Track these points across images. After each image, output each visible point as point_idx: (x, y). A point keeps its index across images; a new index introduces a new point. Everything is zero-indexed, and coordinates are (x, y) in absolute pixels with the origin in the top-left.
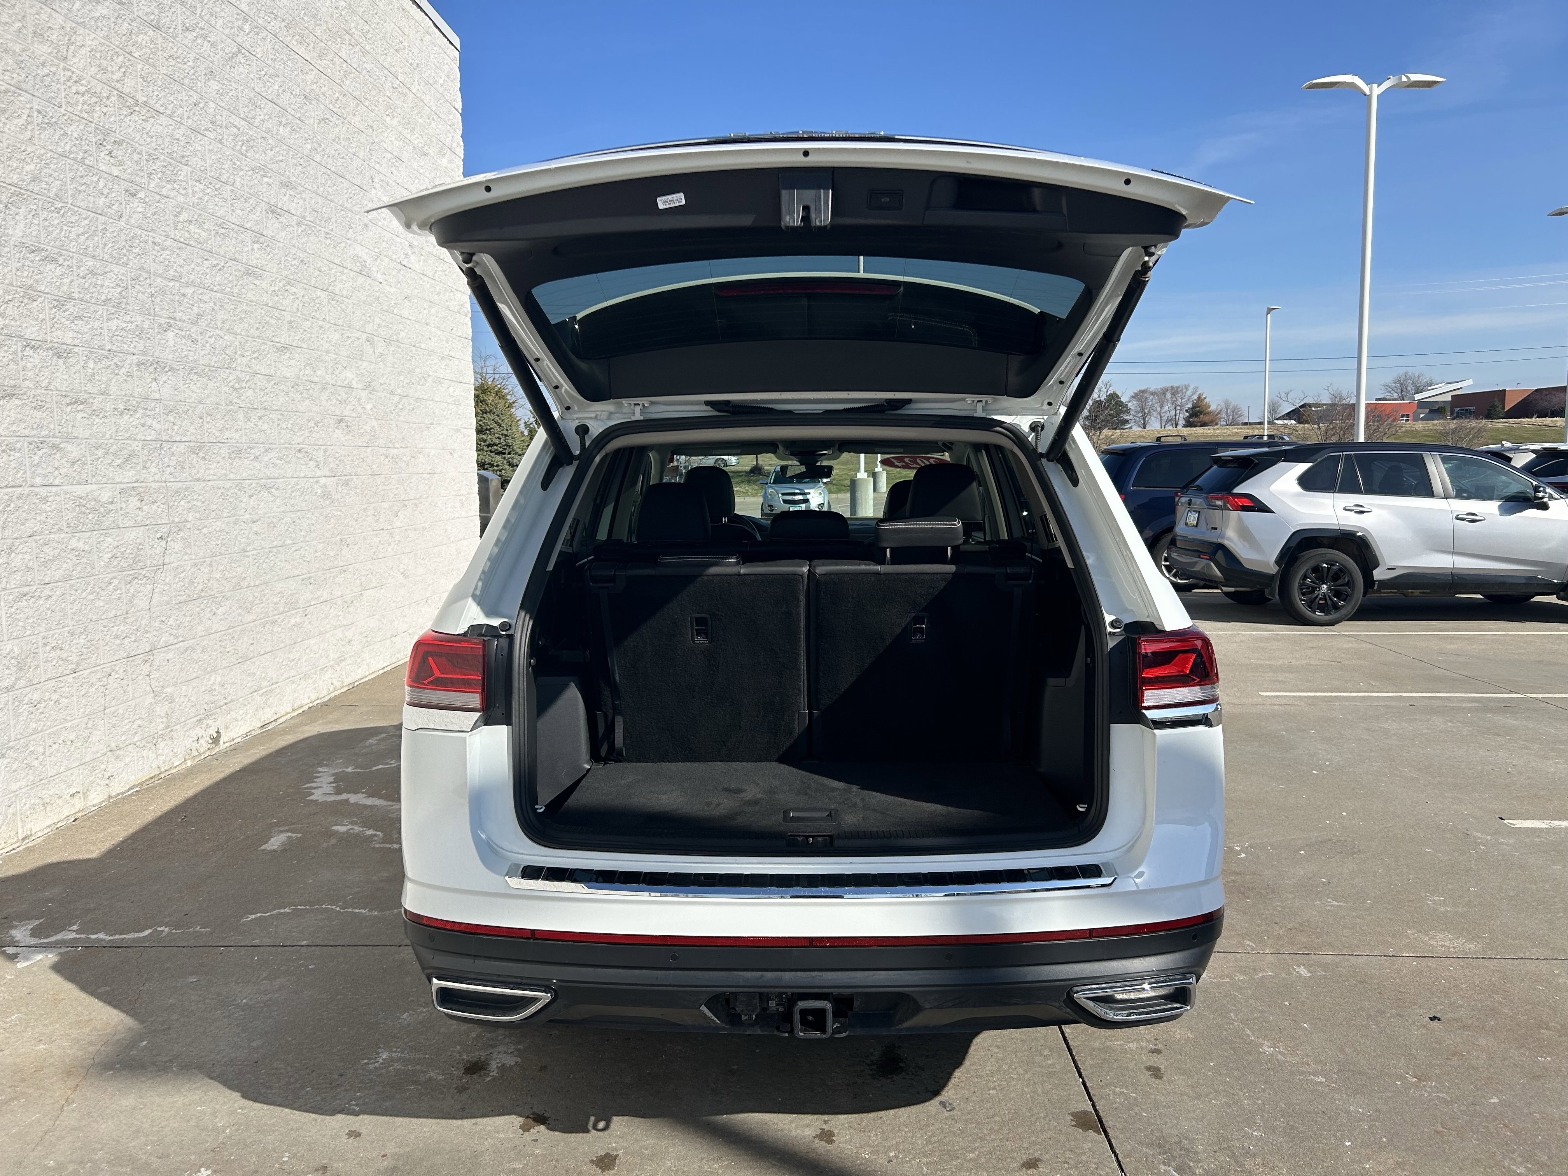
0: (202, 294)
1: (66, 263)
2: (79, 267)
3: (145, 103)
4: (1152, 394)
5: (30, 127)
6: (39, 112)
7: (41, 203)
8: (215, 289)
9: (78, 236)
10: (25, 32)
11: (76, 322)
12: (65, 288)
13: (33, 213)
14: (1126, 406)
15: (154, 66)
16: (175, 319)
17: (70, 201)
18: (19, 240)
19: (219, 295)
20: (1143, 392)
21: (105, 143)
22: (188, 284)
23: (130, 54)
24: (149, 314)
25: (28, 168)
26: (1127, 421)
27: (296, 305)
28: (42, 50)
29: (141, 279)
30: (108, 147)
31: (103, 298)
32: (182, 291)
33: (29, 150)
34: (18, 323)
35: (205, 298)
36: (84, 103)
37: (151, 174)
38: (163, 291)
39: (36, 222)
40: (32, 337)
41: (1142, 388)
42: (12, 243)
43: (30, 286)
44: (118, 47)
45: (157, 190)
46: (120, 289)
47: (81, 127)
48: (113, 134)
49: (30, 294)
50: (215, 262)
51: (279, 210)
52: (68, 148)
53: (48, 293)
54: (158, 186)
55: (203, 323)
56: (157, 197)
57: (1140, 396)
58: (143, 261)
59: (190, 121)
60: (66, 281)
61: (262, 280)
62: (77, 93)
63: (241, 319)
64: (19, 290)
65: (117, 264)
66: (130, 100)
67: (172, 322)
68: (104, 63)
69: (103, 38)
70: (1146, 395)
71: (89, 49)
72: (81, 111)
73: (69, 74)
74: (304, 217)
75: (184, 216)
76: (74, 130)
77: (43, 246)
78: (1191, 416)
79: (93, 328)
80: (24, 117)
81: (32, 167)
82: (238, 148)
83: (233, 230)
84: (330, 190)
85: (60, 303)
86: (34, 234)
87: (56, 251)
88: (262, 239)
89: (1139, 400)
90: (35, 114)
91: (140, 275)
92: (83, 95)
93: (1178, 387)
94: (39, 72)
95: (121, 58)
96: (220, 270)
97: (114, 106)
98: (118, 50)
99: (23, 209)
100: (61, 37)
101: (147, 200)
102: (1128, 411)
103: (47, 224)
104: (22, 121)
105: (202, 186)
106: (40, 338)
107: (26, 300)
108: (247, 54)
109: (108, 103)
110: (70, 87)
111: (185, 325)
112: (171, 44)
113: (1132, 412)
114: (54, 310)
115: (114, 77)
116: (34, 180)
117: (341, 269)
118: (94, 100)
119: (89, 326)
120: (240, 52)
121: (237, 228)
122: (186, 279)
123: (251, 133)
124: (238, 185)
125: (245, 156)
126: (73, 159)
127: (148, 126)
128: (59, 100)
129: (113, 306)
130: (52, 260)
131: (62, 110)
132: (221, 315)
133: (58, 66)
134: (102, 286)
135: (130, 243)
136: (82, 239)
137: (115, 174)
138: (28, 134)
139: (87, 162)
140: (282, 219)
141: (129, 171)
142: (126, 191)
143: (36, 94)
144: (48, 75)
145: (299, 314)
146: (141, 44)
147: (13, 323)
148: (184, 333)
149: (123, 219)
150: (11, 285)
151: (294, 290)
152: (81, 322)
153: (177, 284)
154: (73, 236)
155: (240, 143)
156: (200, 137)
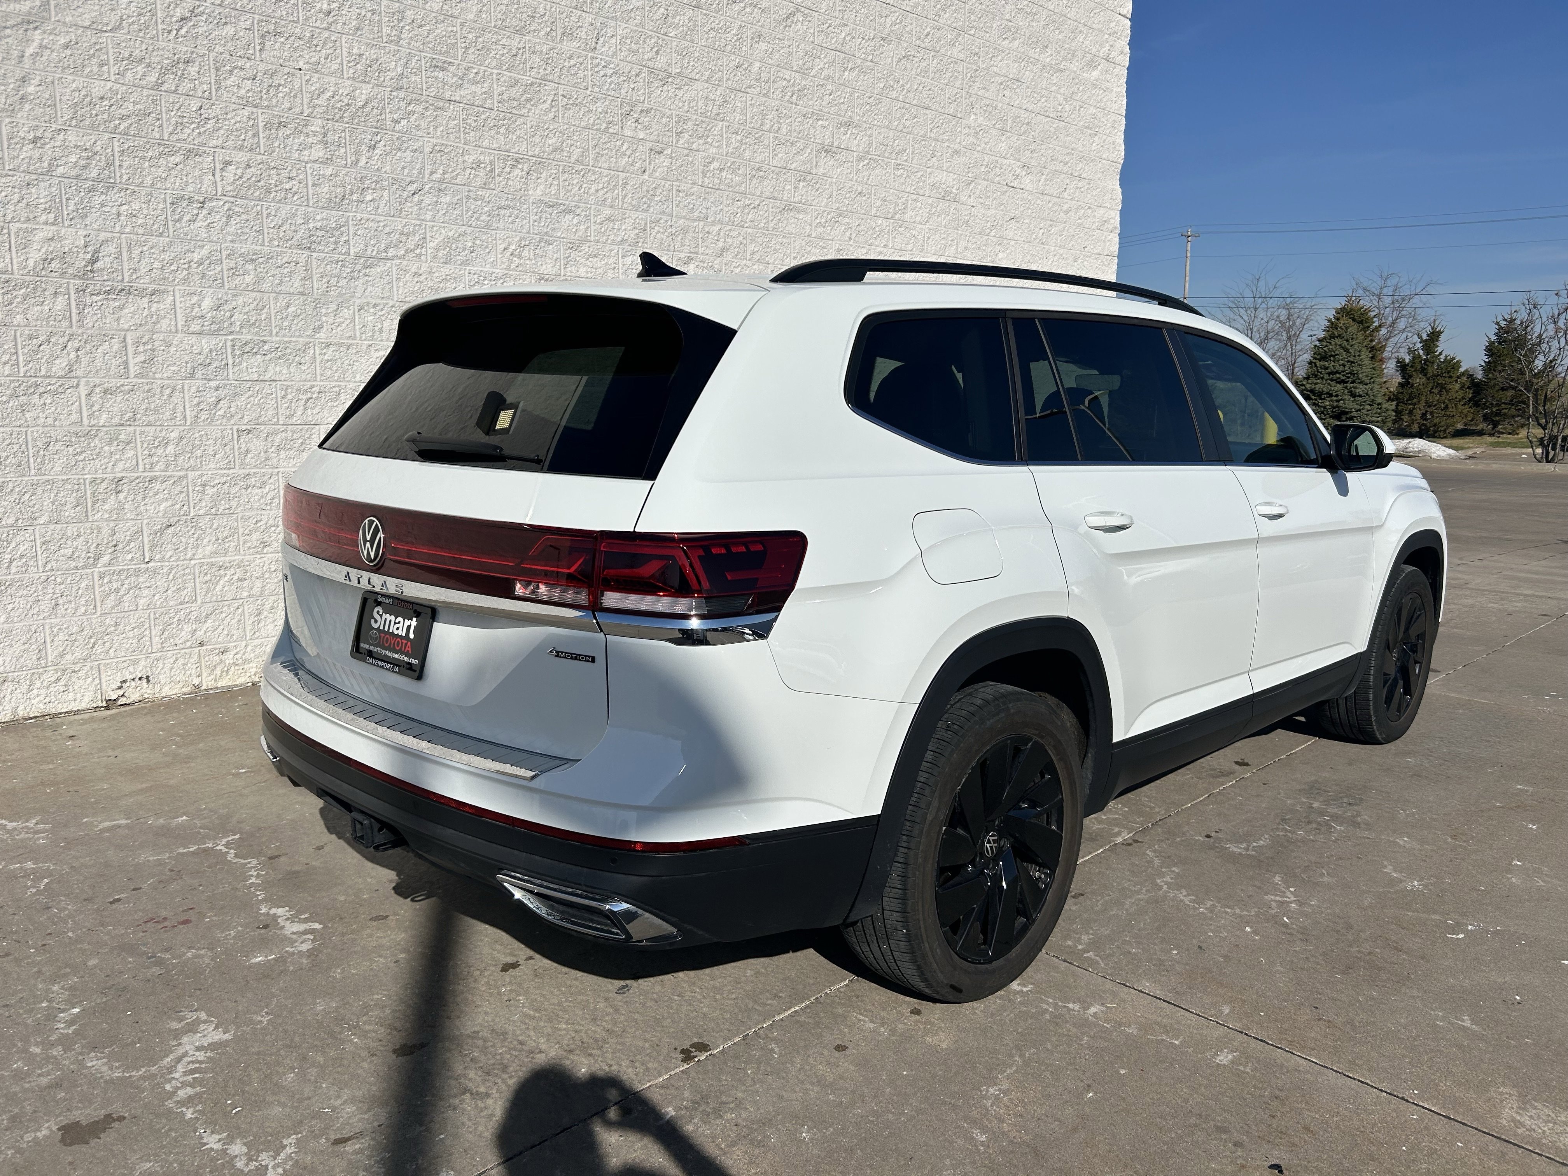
0: (730, 230)
1: (584, 213)
2: (596, 216)
3: (679, 74)
5: (553, 110)
6: (564, 96)
7: (561, 168)
8: (746, 225)
9: (597, 191)
10: (554, 34)
11: (591, 259)
12: (580, 233)
13: (553, 176)
15: (692, 41)
16: (696, 253)
17: (591, 164)
18: (538, 198)
19: (750, 230)
21: (632, 113)
22: (713, 223)
23: (665, 34)
24: (668, 250)
25: (550, 142)
27: (848, 234)
28: (570, 46)
29: (662, 221)
30: (635, 116)
31: (620, 238)
32: (706, 230)
33: (552, 127)
34: (533, 262)
35: (734, 234)
36: (612, 82)
37: (681, 133)
38: (685, 231)
39: (555, 183)
40: (545, 272)
42: (531, 201)
43: (546, 233)
44: (651, 31)
45: (686, 145)
46: (637, 231)
47: (607, 103)
48: (640, 105)
49: (546, 239)
50: (747, 202)
51: (835, 149)
52: (591, 122)
53: (563, 238)
54: (688, 142)
55: (729, 256)
56: (686, 152)
58: (665, 206)
59: (730, 82)
60: (582, 227)
61: (807, 213)
62: (605, 75)
63: (775, 250)
64: (535, 236)
65: (636, 210)
66: (662, 73)
67: (692, 255)
68: (634, 46)
69: (636, 25)
71: (619, 38)
72: (608, 90)
73: (598, 60)
74: (868, 152)
75: (715, 165)
76: (600, 106)
77: (560, 202)
79: (606, 264)
80: (549, 102)
81: (554, 140)
82: (787, 98)
83: (773, 172)
84: (908, 123)
85: (574, 246)
86: (553, 192)
87: (573, 204)
88: (809, 177)
90: (560, 98)
91: (661, 219)
92: (611, 77)
94: (566, 64)
95: (653, 41)
96: (754, 208)
97: (644, 81)
98: (651, 33)
99: (544, 174)
100: (590, 33)
101: (674, 155)
103: (567, 183)
104: (547, 105)
105: (739, 138)
106: (554, 273)
107: (542, 244)
108: (807, 11)
109: (638, 79)
110: (597, 72)
111: (707, 257)
112: (712, 19)
114: (569, 251)
115: (646, 57)
116: (555, 150)
117: (915, 197)
118: (622, 78)
119: (603, 262)
120: (799, 11)
121: (777, 170)
122: (713, 219)
123: (804, 82)
124: (784, 131)
125: (796, 104)
126: (596, 130)
127: (680, 93)
128: (584, 84)
129: (630, 245)
130: (570, 211)
131: (588, 92)
132: (750, 248)
133: (586, 56)
134: (619, 230)
135: (651, 193)
136: (601, 193)
137: (641, 137)
138: (551, 115)
139: (611, 130)
140: (837, 157)
141: (656, 133)
142: (652, 150)
143: (562, 82)
144: (575, 65)
145: (851, 243)
146: (678, 24)
147: (528, 262)
148: (705, 265)
149: (647, 173)
150: (528, 233)
151: (847, 220)
152: (595, 260)
153: (702, 223)
154: (592, 191)
155: (789, 94)
156: (740, 94)
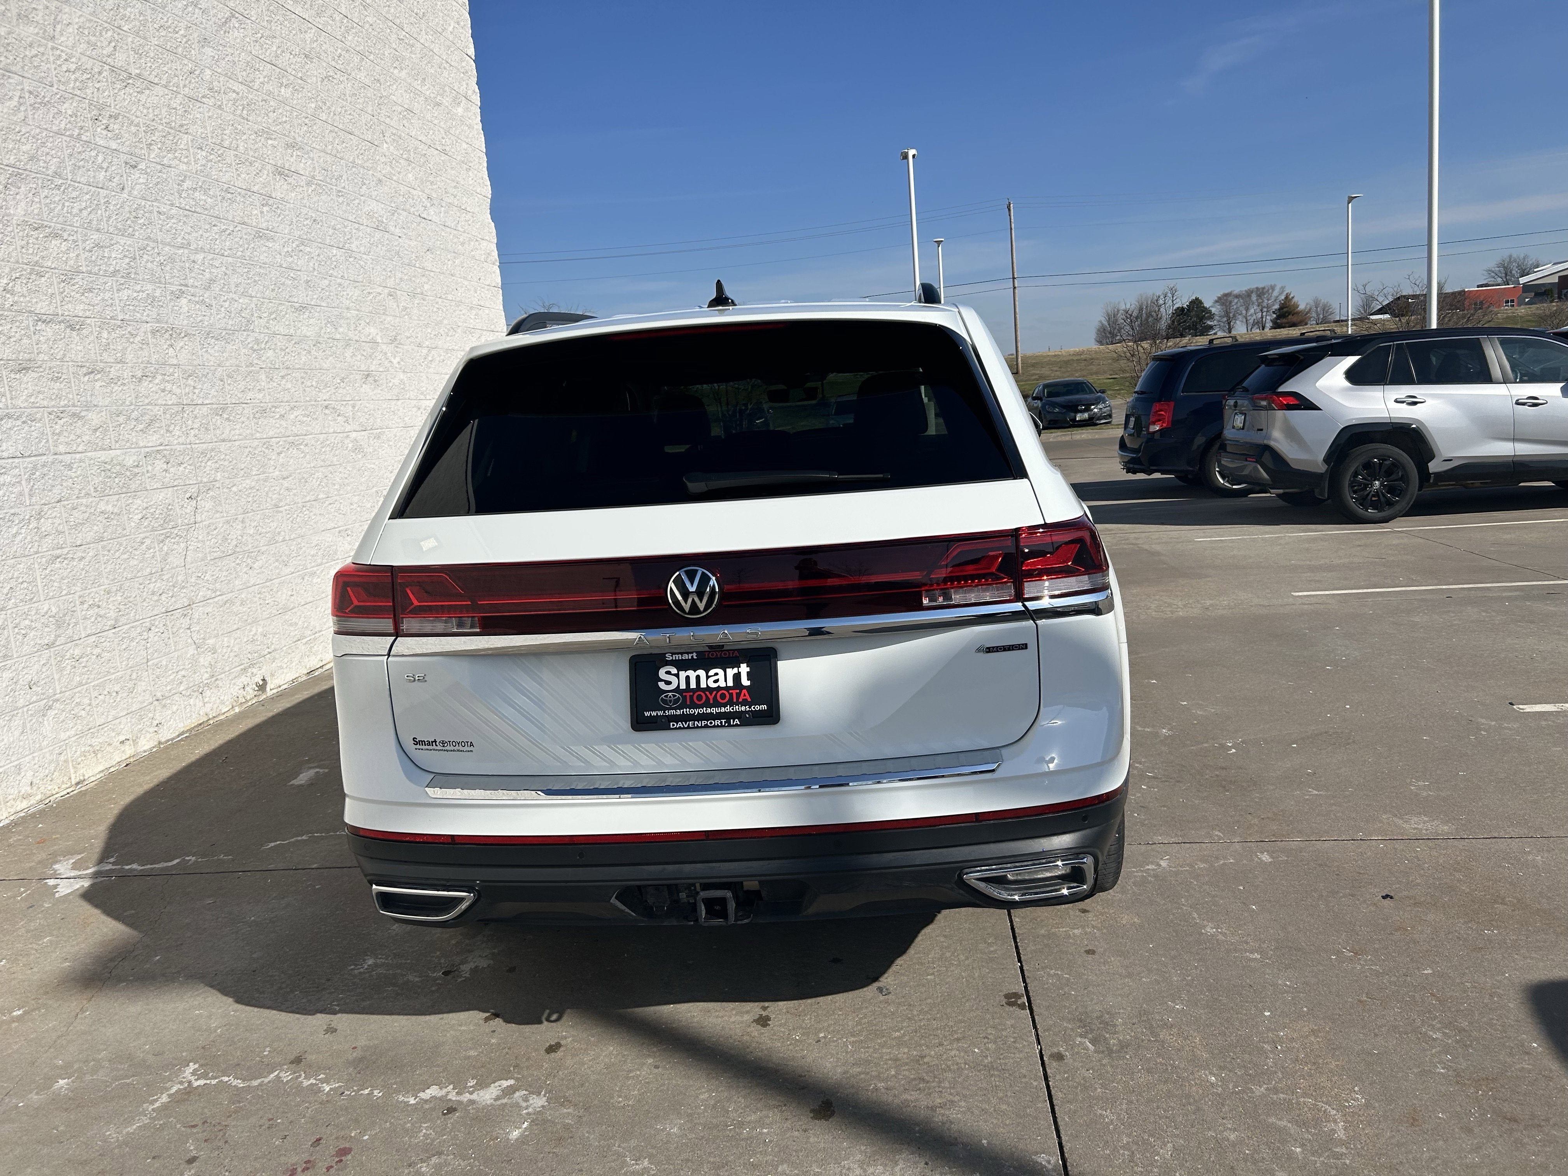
0: (212, 259)
1: (71, 238)
2: (84, 241)
3: (139, 76)
4: (1237, 296)
5: (22, 108)
6: (31, 93)
7: (40, 182)
8: (226, 254)
9: (81, 210)
10: (9, 15)
11: (86, 294)
12: (72, 262)
13: (33, 191)
14: (1210, 312)
15: (145, 38)
16: (186, 286)
17: (70, 178)
18: (22, 219)
19: (230, 260)
20: (1226, 295)
21: (100, 118)
22: (196, 251)
23: (119, 28)
24: (160, 282)
25: (24, 148)
26: (1211, 327)
27: (311, 264)
28: (29, 31)
29: (149, 248)
30: (104, 121)
31: (112, 269)
32: (192, 258)
33: (24, 131)
34: (28, 299)
35: (217, 263)
36: (76, 80)
37: (151, 144)
38: (172, 259)
39: (36, 200)
40: (43, 311)
41: (1226, 292)
42: (15, 222)
43: (37, 262)
44: (106, 22)
45: (158, 160)
46: (127, 260)
47: (75, 104)
48: (108, 109)
49: (37, 270)
50: (223, 227)
51: (286, 172)
52: (62, 126)
53: (55, 268)
54: (158, 156)
55: (216, 288)
56: (159, 167)
57: (1224, 300)
58: (149, 231)
59: (186, 89)
60: (72, 255)
61: (274, 241)
62: (68, 71)
63: (255, 281)
64: (25, 267)
65: (123, 235)
66: (123, 73)
67: (183, 288)
68: (93, 39)
69: (91, 14)
70: (1230, 298)
71: (76, 27)
72: (73, 88)
73: (58, 52)
74: (313, 177)
75: (187, 184)
76: (68, 108)
77: (46, 223)
78: (1278, 317)
79: (103, 300)
80: (16, 99)
81: (28, 147)
82: (239, 112)
83: (240, 194)
84: (339, 148)
85: (68, 278)
86: (36, 212)
87: (59, 226)
88: (271, 202)
89: (1222, 304)
90: (27, 95)
91: (147, 245)
92: (74, 72)
93: (1264, 288)
94: (27, 53)
95: (110, 33)
96: (229, 234)
97: (107, 81)
98: (106, 25)
99: (23, 189)
100: (47, 17)
101: (149, 170)
102: (1211, 316)
103: (48, 201)
104: (14, 103)
105: (204, 154)
106: (51, 312)
107: (33, 277)
108: (241, 17)
109: (101, 78)
110: (60, 66)
111: (198, 290)
112: (160, 15)
113: (1217, 318)
114: (63, 284)
115: (105, 52)
116: (31, 159)
117: (357, 226)
118: (86, 76)
119: (99, 298)
120: (233, 16)
121: (243, 192)
122: (195, 246)
123: (250, 96)
124: (241, 148)
125: (247, 120)
126: (69, 136)
127: (143, 98)
128: (49, 79)
129: (123, 277)
130: (56, 236)
131: (54, 89)
132: (234, 279)
133: (46, 46)
134: (109, 258)
135: (134, 214)
136: (85, 213)
137: (114, 148)
138: (21, 115)
139: (84, 138)
140: (290, 180)
141: (127, 143)
142: (126, 163)
143: (26, 75)
144: (36, 56)
145: (315, 273)
146: (129, 17)
147: (22, 299)
148: (197, 299)
149: (126, 191)
150: (18, 262)
151: (308, 249)
152: (91, 294)
153: (186, 251)
154: (75, 211)
155: (241, 108)
156: (199, 104)
